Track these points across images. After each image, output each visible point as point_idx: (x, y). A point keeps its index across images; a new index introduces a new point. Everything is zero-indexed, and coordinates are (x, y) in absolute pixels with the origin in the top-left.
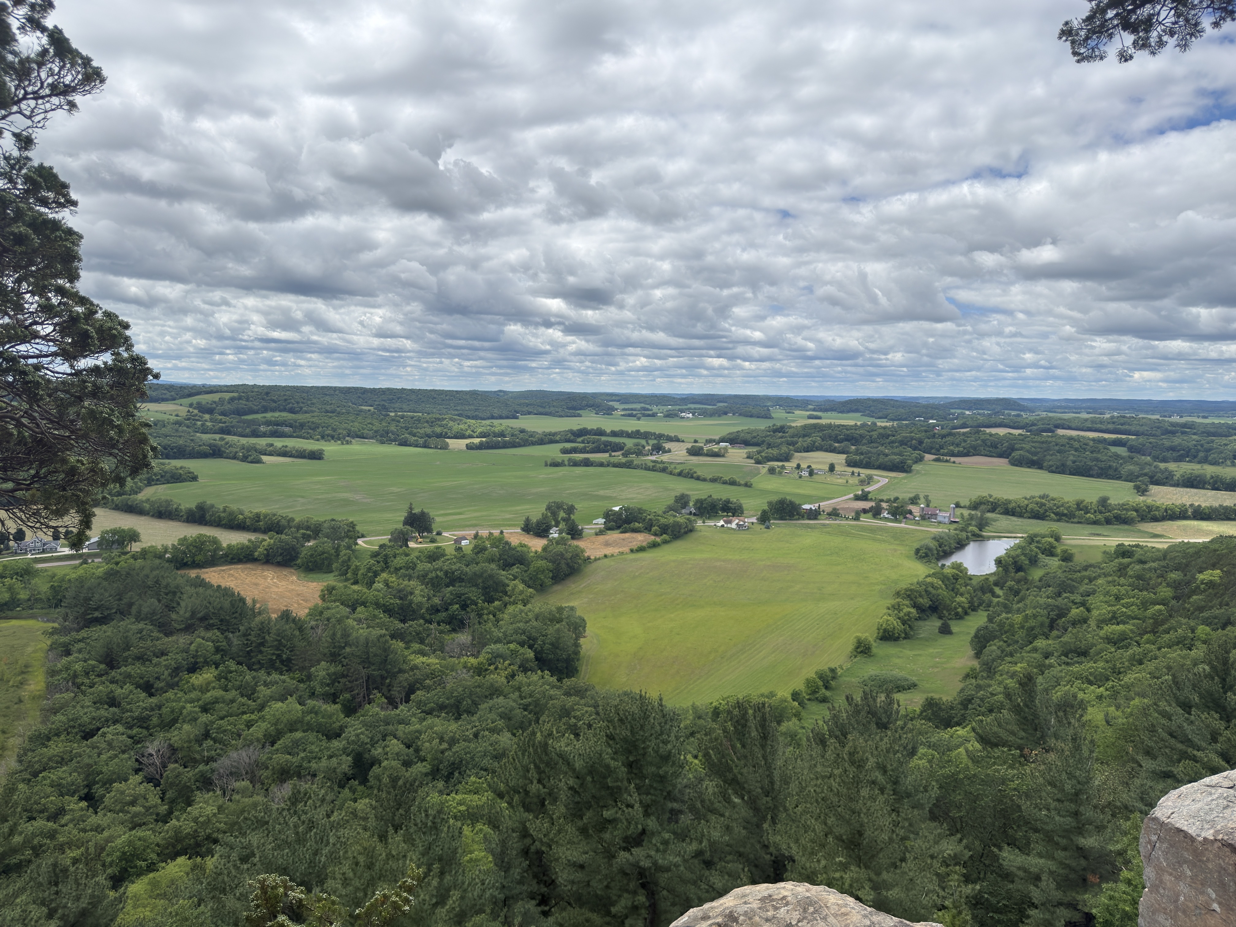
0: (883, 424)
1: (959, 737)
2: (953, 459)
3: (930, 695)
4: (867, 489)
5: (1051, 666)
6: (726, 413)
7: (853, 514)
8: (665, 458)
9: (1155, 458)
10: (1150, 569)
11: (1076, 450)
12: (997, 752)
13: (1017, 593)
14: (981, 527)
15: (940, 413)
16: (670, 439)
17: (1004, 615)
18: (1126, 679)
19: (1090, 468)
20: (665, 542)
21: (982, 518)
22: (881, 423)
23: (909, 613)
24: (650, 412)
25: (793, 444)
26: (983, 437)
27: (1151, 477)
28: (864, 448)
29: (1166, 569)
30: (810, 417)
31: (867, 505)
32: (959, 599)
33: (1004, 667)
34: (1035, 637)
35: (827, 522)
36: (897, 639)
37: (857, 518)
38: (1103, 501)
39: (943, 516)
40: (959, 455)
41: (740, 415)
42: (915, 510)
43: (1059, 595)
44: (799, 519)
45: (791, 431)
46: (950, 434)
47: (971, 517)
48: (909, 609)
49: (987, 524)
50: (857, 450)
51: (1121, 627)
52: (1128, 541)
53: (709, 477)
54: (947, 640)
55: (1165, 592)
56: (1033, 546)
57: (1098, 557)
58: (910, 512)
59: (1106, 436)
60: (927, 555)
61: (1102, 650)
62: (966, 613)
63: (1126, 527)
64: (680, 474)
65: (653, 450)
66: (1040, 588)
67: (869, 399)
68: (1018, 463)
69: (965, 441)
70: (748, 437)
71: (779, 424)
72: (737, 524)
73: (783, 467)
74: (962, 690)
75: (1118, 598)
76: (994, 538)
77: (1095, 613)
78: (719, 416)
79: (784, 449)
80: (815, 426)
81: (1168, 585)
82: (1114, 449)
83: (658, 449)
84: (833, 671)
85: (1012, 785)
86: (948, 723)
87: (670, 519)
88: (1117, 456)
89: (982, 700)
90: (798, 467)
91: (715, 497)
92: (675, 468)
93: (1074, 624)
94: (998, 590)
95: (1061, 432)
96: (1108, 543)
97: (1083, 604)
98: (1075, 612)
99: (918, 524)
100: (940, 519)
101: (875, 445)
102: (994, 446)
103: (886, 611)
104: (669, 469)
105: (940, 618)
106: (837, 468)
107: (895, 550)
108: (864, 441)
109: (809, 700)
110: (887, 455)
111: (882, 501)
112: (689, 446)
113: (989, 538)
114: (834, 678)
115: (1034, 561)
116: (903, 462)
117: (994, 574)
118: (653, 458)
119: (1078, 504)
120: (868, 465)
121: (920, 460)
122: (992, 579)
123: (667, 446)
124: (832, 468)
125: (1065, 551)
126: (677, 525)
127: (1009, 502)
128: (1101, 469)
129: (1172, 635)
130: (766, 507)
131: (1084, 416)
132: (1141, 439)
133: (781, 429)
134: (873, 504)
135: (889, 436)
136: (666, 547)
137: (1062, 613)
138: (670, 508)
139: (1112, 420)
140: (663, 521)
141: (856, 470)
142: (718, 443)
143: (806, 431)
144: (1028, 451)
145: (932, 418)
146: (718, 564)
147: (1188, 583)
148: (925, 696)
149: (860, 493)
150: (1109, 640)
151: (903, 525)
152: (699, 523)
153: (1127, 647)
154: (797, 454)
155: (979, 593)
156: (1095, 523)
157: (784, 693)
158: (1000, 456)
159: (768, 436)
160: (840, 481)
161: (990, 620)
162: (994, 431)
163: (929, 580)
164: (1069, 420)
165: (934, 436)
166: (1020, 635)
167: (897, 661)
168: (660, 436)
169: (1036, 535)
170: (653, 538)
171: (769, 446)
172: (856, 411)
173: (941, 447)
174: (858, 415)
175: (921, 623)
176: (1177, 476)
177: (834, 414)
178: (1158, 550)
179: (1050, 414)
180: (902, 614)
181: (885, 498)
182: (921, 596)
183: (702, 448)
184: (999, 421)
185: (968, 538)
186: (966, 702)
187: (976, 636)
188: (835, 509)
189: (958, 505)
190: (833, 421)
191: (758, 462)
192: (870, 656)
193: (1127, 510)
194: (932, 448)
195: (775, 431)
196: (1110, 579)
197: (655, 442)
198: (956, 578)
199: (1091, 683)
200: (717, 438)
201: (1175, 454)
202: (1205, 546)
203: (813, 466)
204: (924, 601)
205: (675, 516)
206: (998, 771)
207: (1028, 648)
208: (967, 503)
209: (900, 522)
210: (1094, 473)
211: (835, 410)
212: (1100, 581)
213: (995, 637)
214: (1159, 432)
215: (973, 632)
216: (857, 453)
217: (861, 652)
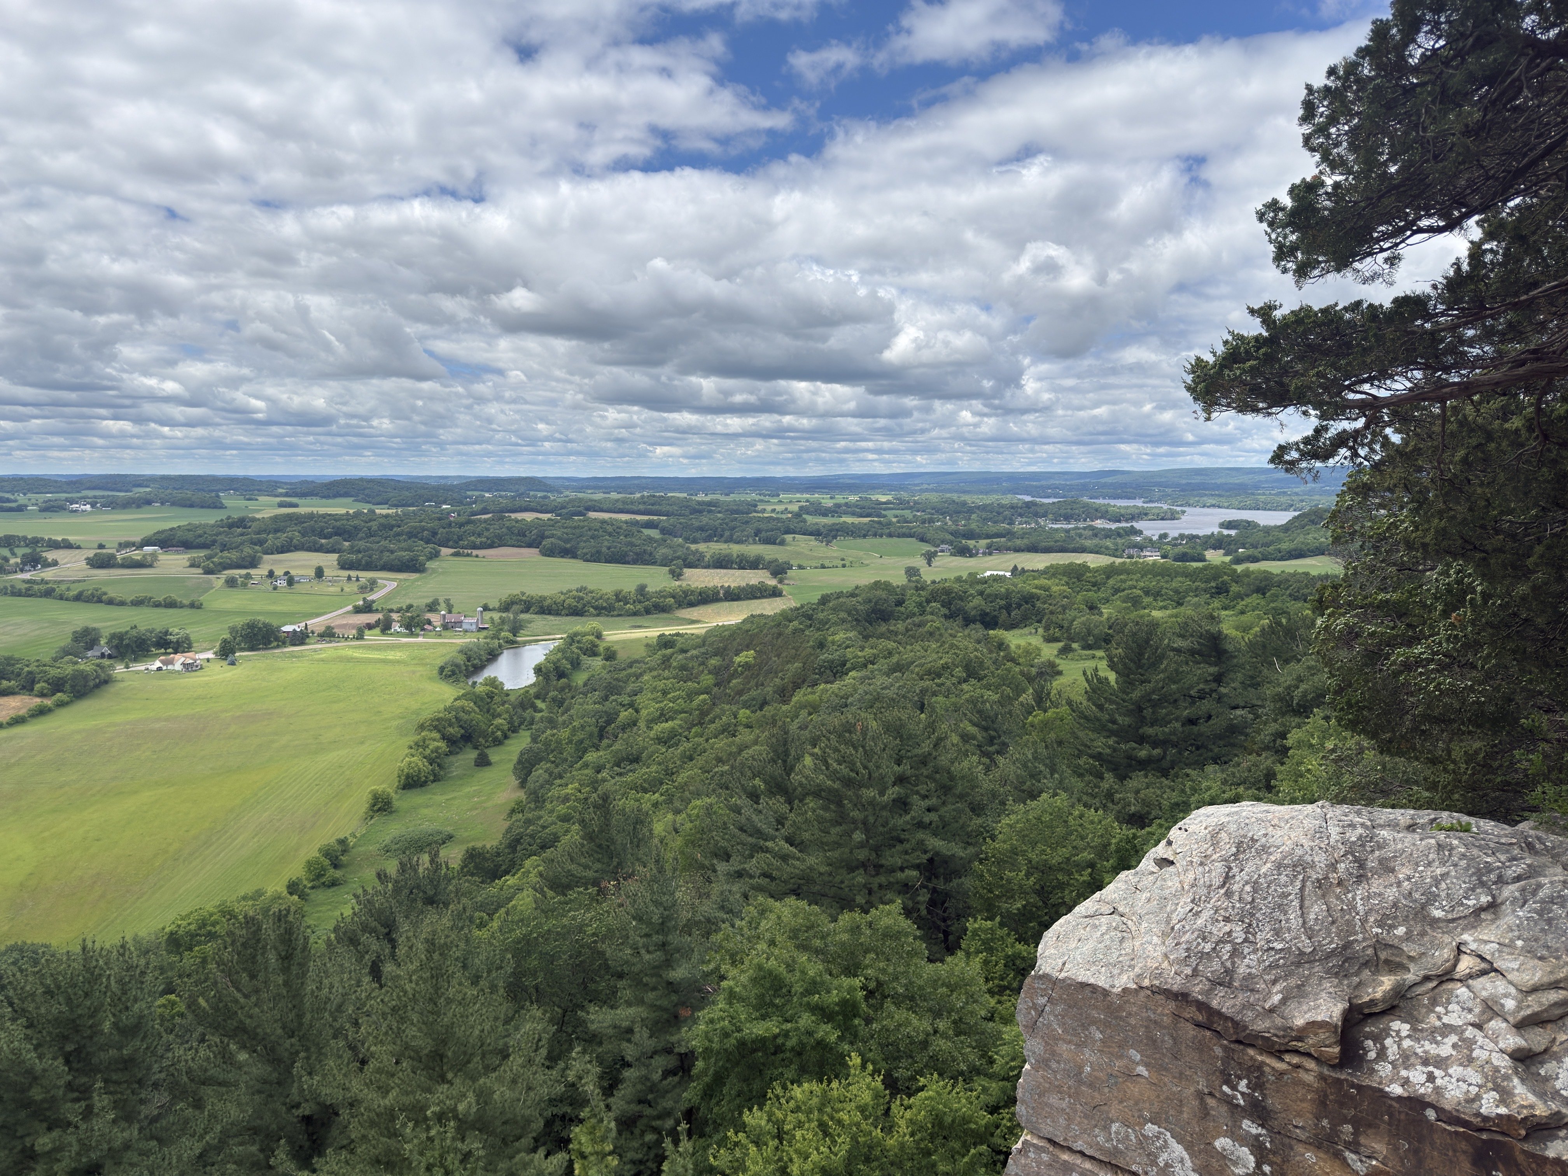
0: (385, 512)
1: (510, 887)
2: (475, 552)
3: (470, 845)
4: (371, 597)
5: (604, 780)
6: (149, 502)
7: (354, 632)
8: (49, 574)
9: (687, 539)
10: (692, 657)
11: (610, 535)
12: (572, 895)
13: (560, 703)
14: (515, 631)
15: (455, 495)
16: (55, 545)
17: (549, 732)
18: (679, 780)
19: (626, 554)
20: (61, 705)
21: (515, 621)
22: (381, 511)
23: (438, 748)
24: (13, 505)
25: (261, 543)
26: (508, 524)
27: (684, 560)
28: (362, 544)
29: (706, 656)
30: (281, 505)
31: (371, 618)
32: (499, 721)
33: (555, 792)
34: (585, 751)
35: (319, 646)
36: (423, 784)
37: (360, 637)
38: (641, 589)
39: (470, 622)
40: (482, 546)
41: (173, 504)
42: (435, 618)
43: (606, 699)
44: (278, 647)
45: (254, 524)
46: (469, 522)
47: (503, 621)
48: (436, 744)
49: (521, 627)
50: (352, 547)
51: (670, 724)
52: (669, 630)
53: (130, 598)
54: (487, 774)
55: (708, 680)
56: (574, 648)
57: (641, 652)
58: (429, 622)
59: (639, 518)
60: (453, 673)
61: (653, 753)
62: (506, 737)
63: (665, 615)
64: (78, 598)
65: (24, 563)
66: (585, 694)
67: (362, 479)
68: (549, 553)
69: (487, 530)
70: (190, 536)
71: (236, 516)
72: (183, 664)
73: (248, 576)
74: (509, 830)
75: (665, 693)
76: (530, 642)
77: (644, 713)
78: (139, 507)
79: (247, 550)
80: (289, 517)
81: (710, 673)
82: (647, 532)
83: (33, 561)
84: (342, 842)
85: (589, 930)
86: (495, 874)
87: (67, 668)
88: (651, 539)
89: (532, 836)
90: (271, 574)
91: (142, 628)
92: (68, 589)
93: (624, 729)
94: (540, 704)
95: (592, 515)
96: (649, 634)
97: (631, 705)
98: (624, 715)
99: (440, 636)
100: (465, 626)
101: (377, 539)
102: (522, 533)
103: (407, 751)
104: (58, 591)
105: (476, 748)
106: (327, 572)
107: (414, 672)
108: (361, 535)
109: (313, 888)
110: (392, 552)
111: (391, 611)
112: (91, 554)
113: (525, 643)
114: (344, 852)
115: (576, 664)
116: (414, 560)
117: (534, 685)
118: (27, 576)
119: (617, 595)
120: (368, 567)
121: (435, 555)
122: (532, 691)
123: (50, 555)
124: (319, 573)
125: (607, 649)
126: (82, 676)
127: (543, 599)
128: (637, 554)
129: (717, 724)
130: (227, 636)
131: (614, 495)
132: (672, 520)
133: (241, 523)
134: (380, 616)
135: (393, 526)
136: (64, 712)
137: (611, 718)
138: (66, 652)
139: (642, 499)
140: (54, 672)
141: (353, 573)
142: (140, 546)
143: (278, 525)
144: (559, 539)
145: (445, 503)
146: (157, 726)
147: (727, 667)
148: (464, 847)
149: (361, 603)
150: (659, 740)
151: (420, 639)
152: (119, 669)
153: (677, 745)
154: (266, 557)
155: (520, 711)
156: (635, 614)
157: (276, 886)
158: (530, 545)
159: (220, 533)
160: (332, 589)
161: (534, 740)
162: (520, 516)
163: (458, 703)
164: (599, 501)
165: (450, 525)
166: (569, 751)
167: (425, 811)
168: (36, 541)
169: (576, 634)
170: (38, 701)
171: (224, 547)
172: (346, 495)
173: (460, 538)
174: (349, 500)
175: (452, 758)
176: (708, 557)
177: (316, 500)
178: (698, 637)
179: (580, 495)
180: (428, 752)
181: (395, 607)
182: (450, 725)
183: (113, 556)
184: (524, 504)
185: (500, 646)
186: (514, 843)
187: (520, 762)
188: (329, 628)
189: (486, 608)
190: (315, 510)
191: (208, 572)
192: (391, 813)
193: (665, 597)
194: (448, 540)
195: (231, 526)
196: (655, 673)
197: (27, 550)
198: (490, 696)
199: (645, 791)
200: (137, 539)
201: (704, 535)
202: (738, 627)
203: (293, 572)
204: (454, 731)
205: (76, 663)
206: (574, 918)
207: (578, 765)
208: (497, 605)
209: (417, 635)
210: (629, 559)
211: (316, 495)
212: (646, 678)
213: (541, 760)
214: (687, 512)
215: (515, 758)
216: (351, 551)
217: (379, 810)
